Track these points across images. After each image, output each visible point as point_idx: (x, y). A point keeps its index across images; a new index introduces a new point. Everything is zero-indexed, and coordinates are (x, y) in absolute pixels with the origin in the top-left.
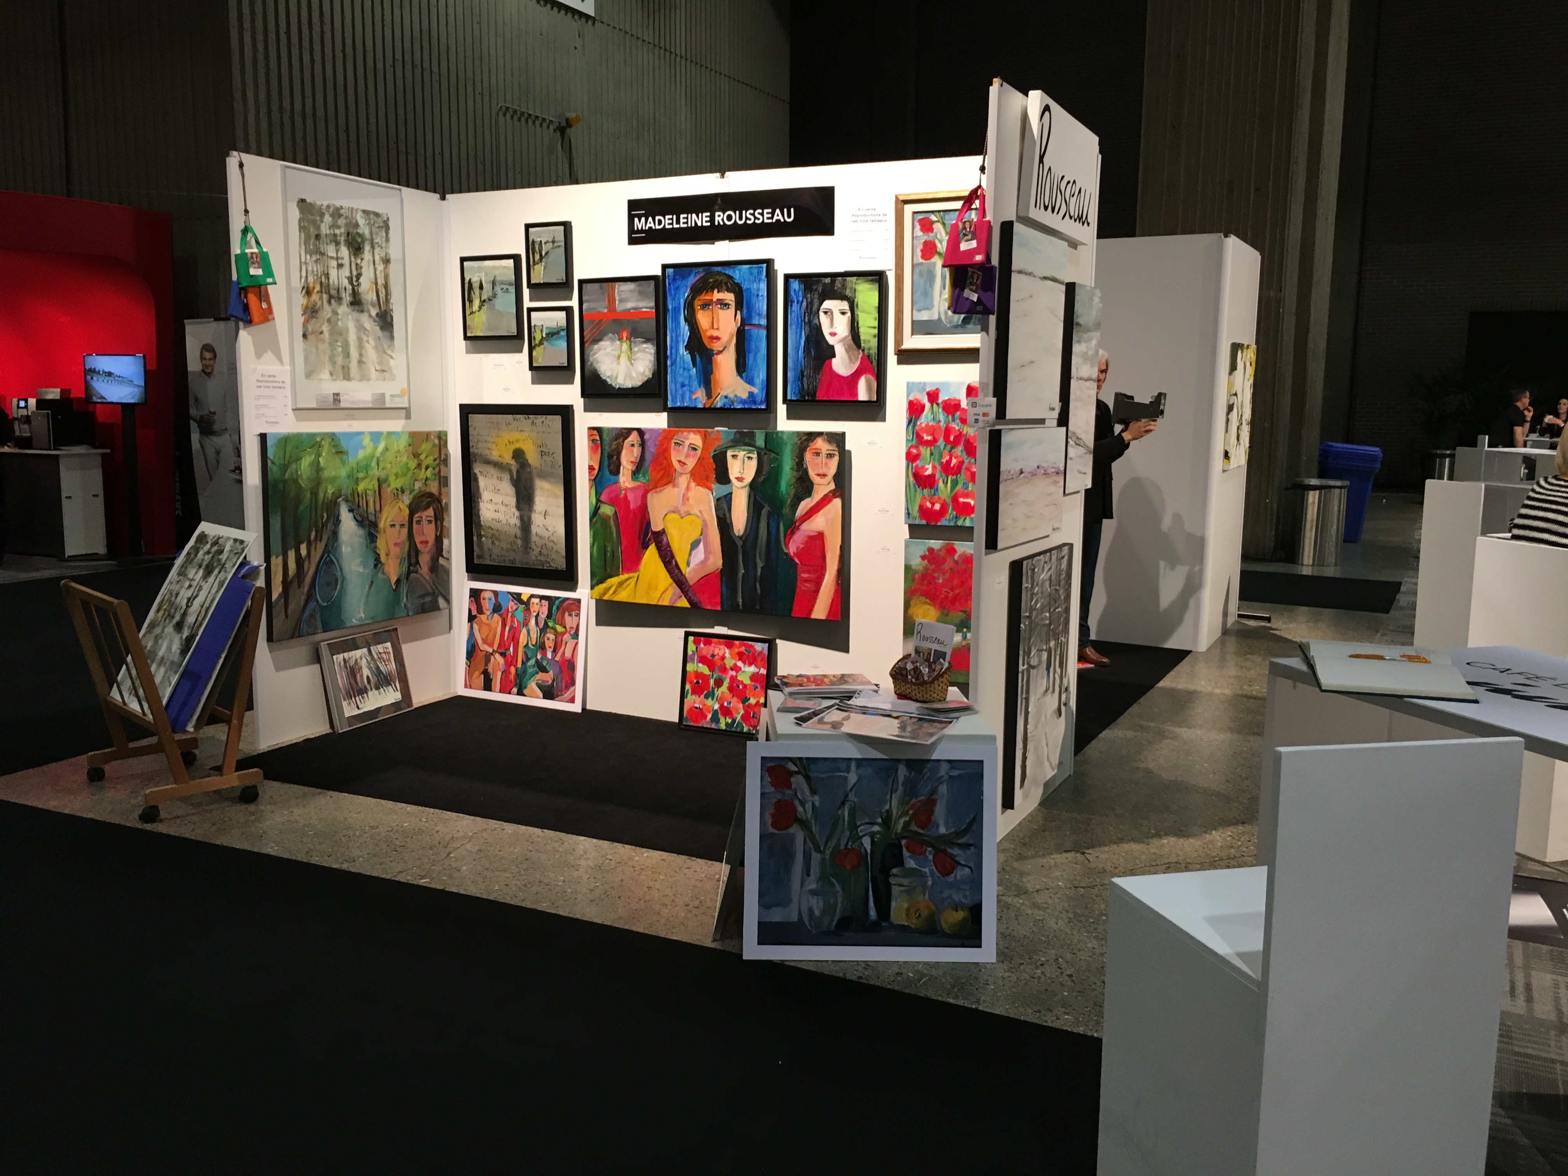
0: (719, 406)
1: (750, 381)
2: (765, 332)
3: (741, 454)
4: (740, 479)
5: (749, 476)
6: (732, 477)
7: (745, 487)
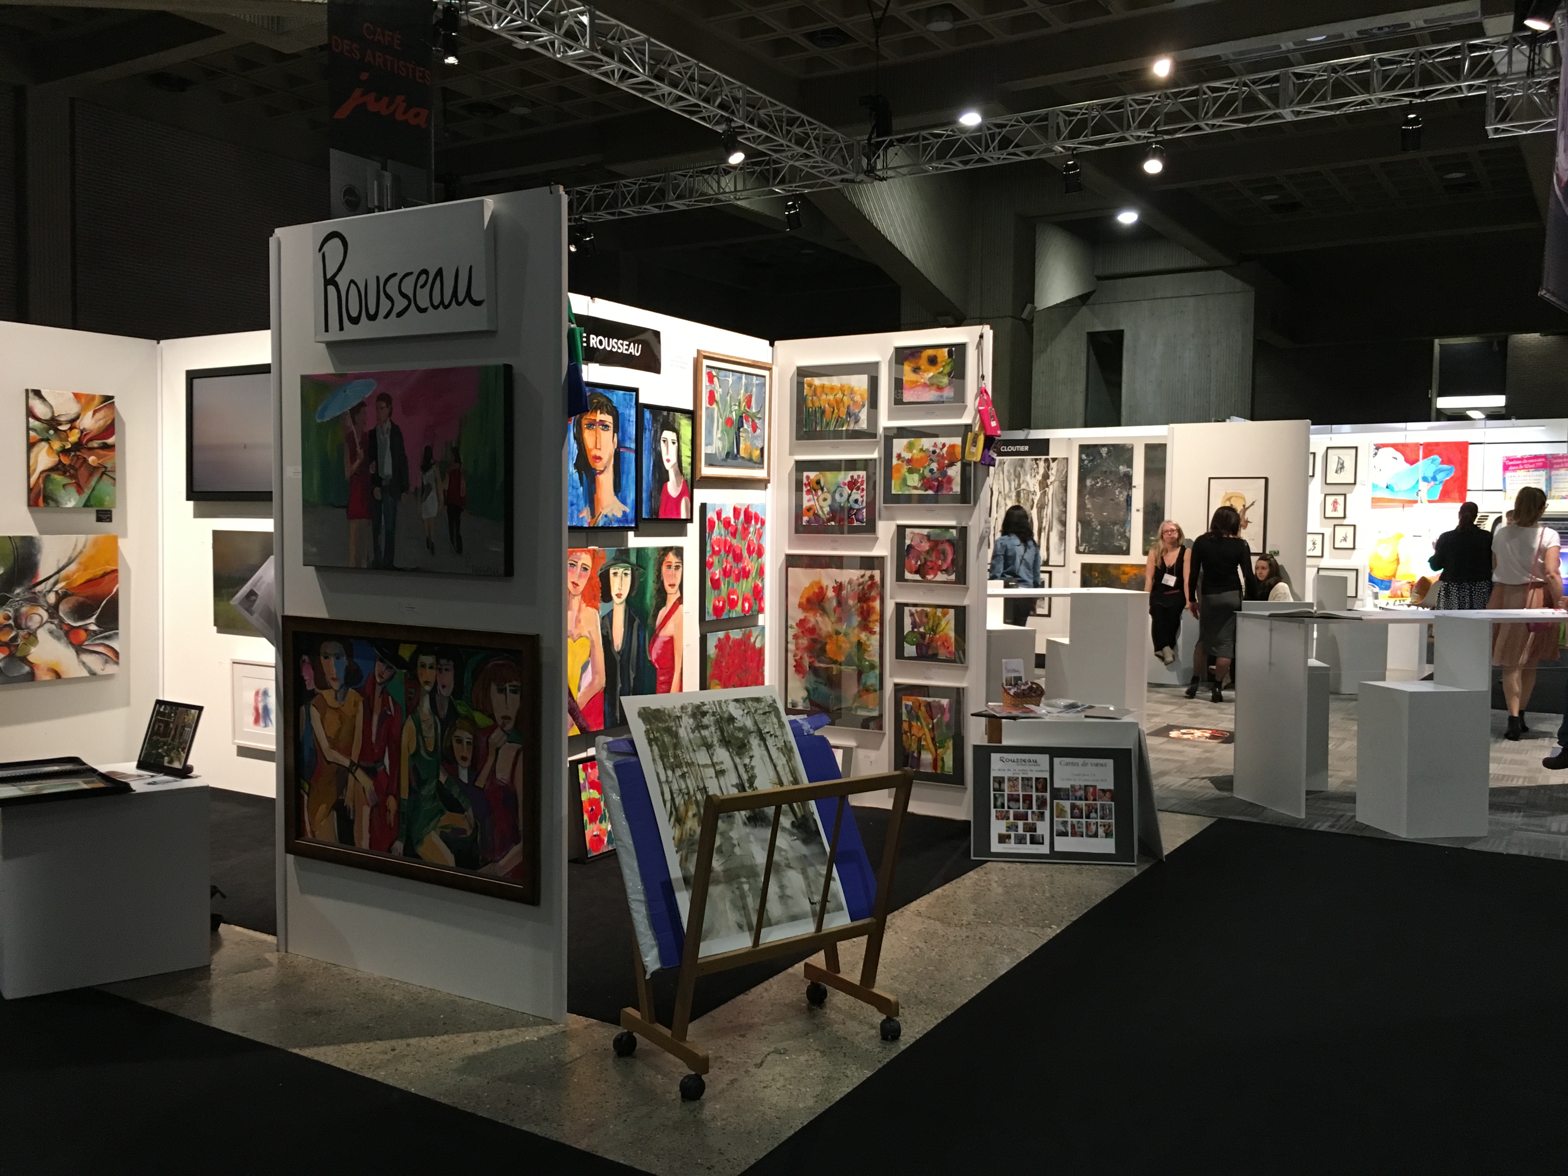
0: (600, 525)
1: (624, 501)
2: (633, 456)
3: (620, 571)
4: (619, 596)
5: (625, 593)
6: (613, 594)
7: (621, 603)
